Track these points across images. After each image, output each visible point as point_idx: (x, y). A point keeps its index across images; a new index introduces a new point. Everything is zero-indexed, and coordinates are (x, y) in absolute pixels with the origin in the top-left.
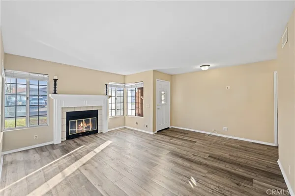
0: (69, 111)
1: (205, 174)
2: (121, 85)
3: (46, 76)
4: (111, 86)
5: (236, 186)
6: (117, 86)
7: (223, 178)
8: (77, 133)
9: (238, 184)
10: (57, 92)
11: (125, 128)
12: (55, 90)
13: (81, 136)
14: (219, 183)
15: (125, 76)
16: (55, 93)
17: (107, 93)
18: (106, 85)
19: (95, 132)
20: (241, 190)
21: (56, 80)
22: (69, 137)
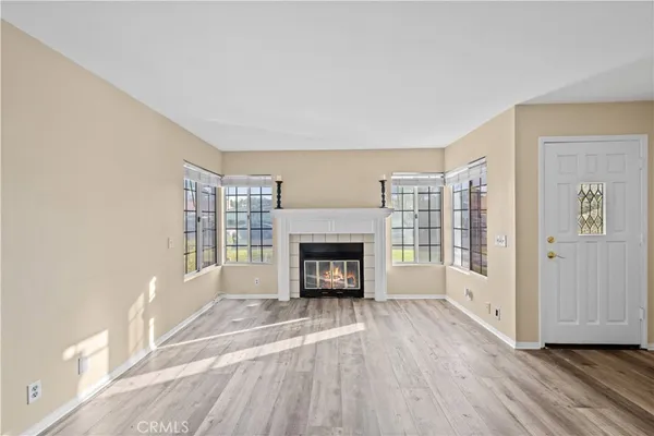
0: (304, 241)
2: (433, 177)
3: (268, 178)
4: (397, 182)
6: (416, 182)
8: (318, 287)
10: (282, 205)
11: (445, 300)
12: (279, 202)
13: (325, 295)
15: (443, 150)
16: (279, 207)
17: (383, 202)
18: (383, 182)
19: (358, 294)
21: (279, 183)
22: (305, 294)
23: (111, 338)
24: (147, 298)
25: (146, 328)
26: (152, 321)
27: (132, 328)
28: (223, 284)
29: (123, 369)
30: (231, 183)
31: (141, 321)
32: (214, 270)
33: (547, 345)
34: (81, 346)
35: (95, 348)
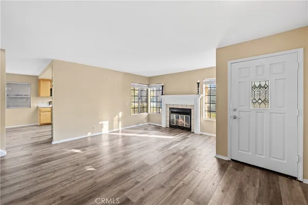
0: (171, 107)
1: (95, 179)
3: (159, 85)
5: (63, 195)
7: (80, 191)
8: (175, 124)
9: (62, 198)
12: (162, 93)
14: (78, 183)
16: (162, 95)
17: (198, 92)
18: (198, 83)
20: (57, 195)
21: (163, 86)
22: (171, 126)
23: (109, 123)
24: (119, 116)
25: (118, 124)
26: (120, 123)
27: (114, 123)
28: (148, 118)
29: (112, 131)
30: (151, 87)
31: (117, 122)
32: (145, 114)
33: (232, 159)
34: (102, 122)
35: (106, 124)
